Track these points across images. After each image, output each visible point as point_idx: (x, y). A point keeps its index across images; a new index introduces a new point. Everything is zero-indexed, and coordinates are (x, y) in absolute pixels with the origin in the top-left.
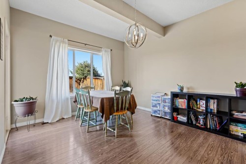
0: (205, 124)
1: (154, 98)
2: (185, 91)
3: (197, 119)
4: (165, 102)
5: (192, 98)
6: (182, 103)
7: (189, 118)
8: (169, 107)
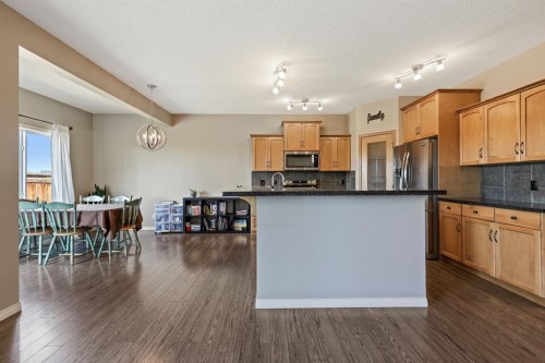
0: (217, 227)
1: (160, 209)
2: (198, 196)
3: (210, 225)
4: (176, 212)
5: (205, 202)
6: (195, 210)
7: (203, 225)
8: (180, 217)
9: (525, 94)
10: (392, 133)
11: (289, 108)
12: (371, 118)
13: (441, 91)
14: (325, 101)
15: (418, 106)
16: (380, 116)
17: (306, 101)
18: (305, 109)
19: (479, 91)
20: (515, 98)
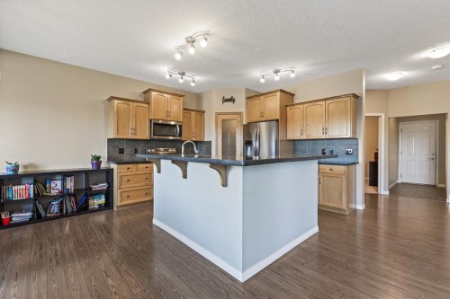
0: (61, 210)
2: (21, 171)
6: (20, 192)
7: (35, 212)
9: (328, 102)
10: (240, 114)
11: (168, 77)
12: (225, 100)
13: (281, 91)
14: (197, 78)
15: (262, 97)
16: (232, 100)
17: (183, 74)
18: (181, 81)
19: (293, 95)
20: (323, 103)
